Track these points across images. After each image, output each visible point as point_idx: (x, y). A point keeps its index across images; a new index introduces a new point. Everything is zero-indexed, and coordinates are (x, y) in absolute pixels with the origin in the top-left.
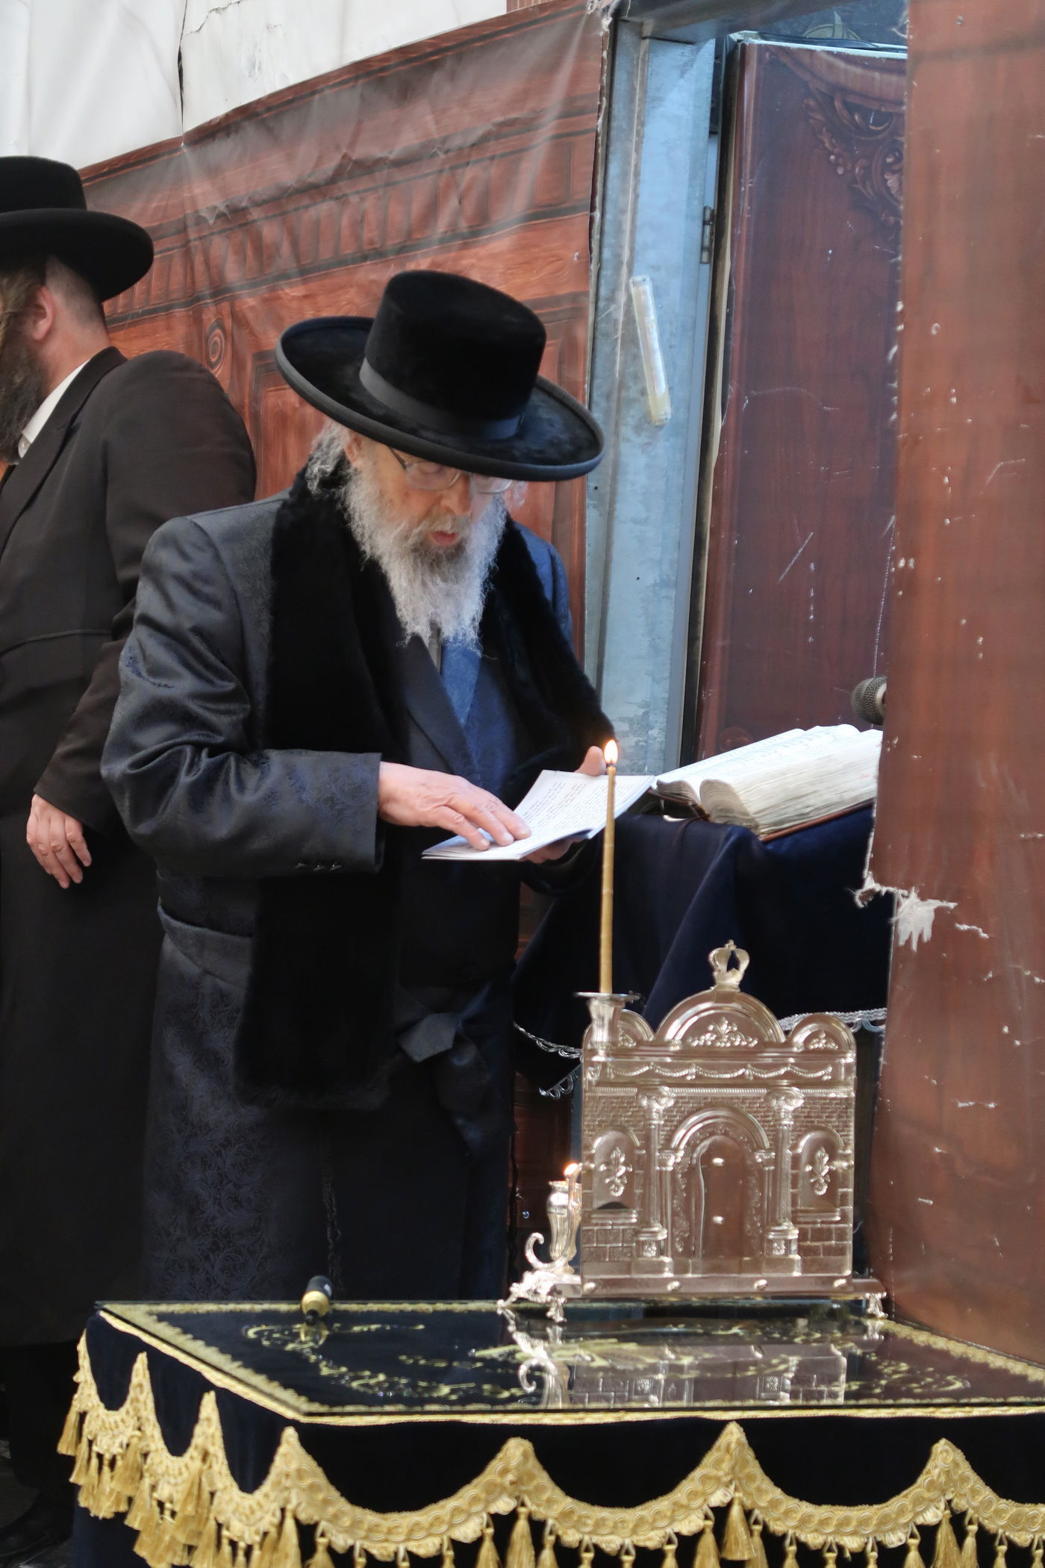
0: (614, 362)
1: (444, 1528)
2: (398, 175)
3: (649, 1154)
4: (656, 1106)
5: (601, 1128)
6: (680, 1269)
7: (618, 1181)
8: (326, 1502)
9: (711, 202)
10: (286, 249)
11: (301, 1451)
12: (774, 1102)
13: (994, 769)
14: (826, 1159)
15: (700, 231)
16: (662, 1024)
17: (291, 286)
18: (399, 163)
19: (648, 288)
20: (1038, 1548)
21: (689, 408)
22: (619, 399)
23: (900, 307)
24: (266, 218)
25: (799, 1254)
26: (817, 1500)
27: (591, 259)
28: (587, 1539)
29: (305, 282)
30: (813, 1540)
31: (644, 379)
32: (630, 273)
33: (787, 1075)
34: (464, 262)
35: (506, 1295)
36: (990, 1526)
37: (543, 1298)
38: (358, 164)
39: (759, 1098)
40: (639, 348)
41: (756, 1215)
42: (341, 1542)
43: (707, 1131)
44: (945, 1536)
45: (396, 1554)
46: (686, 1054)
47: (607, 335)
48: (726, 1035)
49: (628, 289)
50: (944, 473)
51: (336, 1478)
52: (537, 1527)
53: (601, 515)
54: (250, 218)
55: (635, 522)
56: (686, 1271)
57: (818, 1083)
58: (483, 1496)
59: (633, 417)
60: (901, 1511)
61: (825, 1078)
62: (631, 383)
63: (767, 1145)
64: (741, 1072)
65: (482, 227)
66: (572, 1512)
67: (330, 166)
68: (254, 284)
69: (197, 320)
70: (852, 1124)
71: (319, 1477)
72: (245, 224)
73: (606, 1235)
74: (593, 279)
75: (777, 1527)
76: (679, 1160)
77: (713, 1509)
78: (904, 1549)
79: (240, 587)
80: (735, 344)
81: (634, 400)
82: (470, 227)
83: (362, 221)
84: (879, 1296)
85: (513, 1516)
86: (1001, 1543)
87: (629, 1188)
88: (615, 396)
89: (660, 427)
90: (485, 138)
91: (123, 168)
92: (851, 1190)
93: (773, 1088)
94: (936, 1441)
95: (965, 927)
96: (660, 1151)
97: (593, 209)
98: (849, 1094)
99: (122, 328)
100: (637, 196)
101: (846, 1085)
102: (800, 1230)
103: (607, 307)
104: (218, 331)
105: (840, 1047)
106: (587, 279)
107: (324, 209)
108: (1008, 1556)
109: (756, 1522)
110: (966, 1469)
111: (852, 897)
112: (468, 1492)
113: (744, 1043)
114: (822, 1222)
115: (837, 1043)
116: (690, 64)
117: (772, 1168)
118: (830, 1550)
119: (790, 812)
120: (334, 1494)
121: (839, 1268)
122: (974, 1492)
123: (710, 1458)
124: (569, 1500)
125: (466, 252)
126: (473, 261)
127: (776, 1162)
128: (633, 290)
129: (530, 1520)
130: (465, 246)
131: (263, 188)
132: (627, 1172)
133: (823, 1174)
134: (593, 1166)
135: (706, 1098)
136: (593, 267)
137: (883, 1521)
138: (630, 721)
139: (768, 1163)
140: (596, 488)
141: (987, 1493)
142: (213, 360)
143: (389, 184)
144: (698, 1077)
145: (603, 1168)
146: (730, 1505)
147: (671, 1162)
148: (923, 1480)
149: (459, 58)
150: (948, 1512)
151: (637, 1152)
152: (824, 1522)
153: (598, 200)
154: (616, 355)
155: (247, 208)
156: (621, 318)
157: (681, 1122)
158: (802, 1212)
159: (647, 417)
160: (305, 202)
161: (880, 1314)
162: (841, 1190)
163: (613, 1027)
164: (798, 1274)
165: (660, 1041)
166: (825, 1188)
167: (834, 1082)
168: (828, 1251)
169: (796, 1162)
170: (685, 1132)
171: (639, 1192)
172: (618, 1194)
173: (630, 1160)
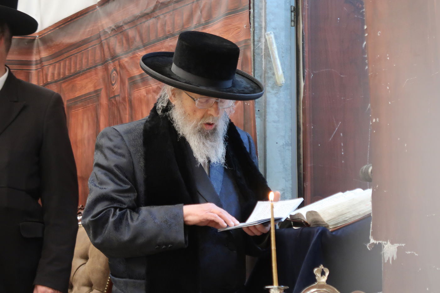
0: (262, 64)
2: (178, 6)
9: (293, 4)
10: (138, 38)
15: (290, 14)
17: (141, 51)
18: (177, 2)
19: (272, 36)
21: (291, 79)
22: (265, 77)
23: (365, 27)
24: (130, 28)
27: (251, 27)
29: (145, 49)
31: (274, 70)
32: (265, 30)
38: (162, 4)
40: (271, 58)
47: (259, 54)
49: (265, 37)
50: (387, 85)
53: (261, 121)
54: (124, 29)
55: (274, 122)
59: (271, 83)
62: (269, 71)
65: (210, 20)
67: (152, 6)
68: (127, 53)
69: (106, 69)
72: (122, 32)
74: (252, 34)
79: (132, 150)
80: (306, 55)
81: (271, 77)
82: (205, 21)
83: (165, 24)
88: (263, 77)
89: (281, 87)
97: (250, 8)
99: (79, 76)
100: (266, 3)
103: (258, 44)
104: (115, 72)
106: (250, 34)
107: (151, 21)
128: (267, 37)
130: (204, 28)
131: (128, 17)
136: (252, 30)
140: (259, 111)
142: (113, 83)
143: (174, 9)
153: (252, 5)
154: (262, 61)
155: (122, 26)
156: (263, 47)
159: (276, 83)
160: (144, 20)
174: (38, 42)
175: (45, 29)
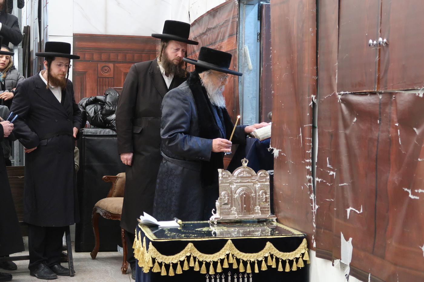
1: (178, 258)
2: (214, 30)
3: (232, 195)
4: (233, 187)
5: (223, 191)
6: (238, 214)
7: (226, 200)
8: (157, 254)
9: (259, 32)
10: (201, 44)
11: (152, 246)
13: (285, 127)
14: (265, 195)
15: (257, 36)
16: (233, 173)
18: (214, 28)
19: (247, 47)
20: (287, 260)
21: (257, 68)
22: (244, 66)
23: (271, 48)
25: (260, 211)
26: (246, 252)
27: (237, 43)
28: (204, 260)
30: (245, 259)
31: (248, 62)
32: (244, 45)
33: (257, 181)
34: (222, 44)
35: (209, 220)
36: (278, 257)
37: (213, 220)
38: (209, 29)
39: (252, 185)
40: (246, 57)
41: (252, 205)
42: (160, 261)
43: (243, 190)
44: (269, 258)
45: (170, 263)
46: (238, 177)
47: (241, 55)
48: (245, 174)
50: (277, 76)
51: (158, 250)
52: (195, 258)
53: (241, 86)
55: (247, 87)
56: (239, 215)
57: (263, 182)
58: (185, 253)
59: (246, 69)
60: (261, 254)
62: (245, 63)
63: (254, 193)
64: (248, 180)
66: (201, 255)
67: (205, 29)
70: (269, 189)
71: (156, 250)
73: (223, 209)
74: (238, 46)
75: (238, 257)
77: (226, 254)
78: (262, 261)
81: (246, 66)
82: (222, 38)
84: (275, 218)
85: (190, 256)
86: (280, 259)
87: (228, 201)
89: (251, 71)
90: (224, 23)
92: (270, 200)
93: (254, 183)
94: (267, 242)
95: (282, 154)
96: (234, 194)
97: (237, 34)
100: (245, 31)
101: (268, 182)
102: (260, 207)
103: (241, 51)
107: (205, 37)
108: (281, 262)
109: (235, 256)
110: (273, 247)
111: (268, 150)
112: (182, 252)
113: (248, 175)
114: (264, 206)
115: (266, 175)
116: (253, 8)
118: (248, 261)
119: (266, 136)
120: (158, 253)
121: (268, 214)
122: (275, 251)
123: (225, 246)
124: (201, 253)
127: (256, 196)
128: (245, 47)
129: (193, 256)
130: (222, 42)
131: (198, 34)
132: (228, 198)
133: (264, 197)
134: (221, 197)
135: (242, 185)
137: (258, 256)
138: (248, 121)
139: (254, 196)
140: (241, 82)
141: (277, 251)
143: (212, 32)
144: (240, 181)
145: (223, 198)
146: (229, 253)
147: (236, 196)
148: (265, 249)
149: (220, 10)
150: (270, 254)
151: (230, 195)
152: (247, 256)
153: (238, 32)
154: (243, 59)
156: (243, 52)
157: (237, 189)
158: (260, 204)
159: (249, 69)
160: (203, 36)
161: (275, 221)
162: (268, 200)
163: (222, 173)
164: (260, 215)
165: (233, 176)
166: (265, 200)
167: (266, 182)
168: (266, 211)
169: (259, 195)
170: (238, 191)
171: (230, 201)
172: (226, 202)
173: (228, 196)
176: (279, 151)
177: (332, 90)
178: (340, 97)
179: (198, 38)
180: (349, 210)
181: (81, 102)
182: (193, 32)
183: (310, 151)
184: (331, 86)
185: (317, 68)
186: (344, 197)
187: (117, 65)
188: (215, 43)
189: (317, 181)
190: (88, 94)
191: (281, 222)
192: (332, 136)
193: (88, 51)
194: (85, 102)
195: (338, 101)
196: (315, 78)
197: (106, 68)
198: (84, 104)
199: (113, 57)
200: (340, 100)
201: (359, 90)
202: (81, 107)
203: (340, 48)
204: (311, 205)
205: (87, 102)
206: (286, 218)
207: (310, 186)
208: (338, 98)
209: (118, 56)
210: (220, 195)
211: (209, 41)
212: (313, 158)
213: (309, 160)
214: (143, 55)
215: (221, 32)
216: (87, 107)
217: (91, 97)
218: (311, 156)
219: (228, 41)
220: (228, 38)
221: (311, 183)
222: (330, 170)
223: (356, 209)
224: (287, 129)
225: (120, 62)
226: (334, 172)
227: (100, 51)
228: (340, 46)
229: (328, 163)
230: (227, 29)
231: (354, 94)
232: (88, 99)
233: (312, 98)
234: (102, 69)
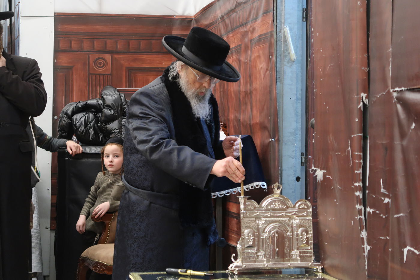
0: (282, 47)
2: (245, 6)
3: (259, 234)
4: (260, 222)
5: (247, 228)
6: (268, 261)
7: (251, 241)
9: (305, 7)
10: (230, 25)
12: (291, 221)
13: (331, 138)
14: (305, 234)
15: (302, 14)
16: (261, 203)
17: (231, 34)
19: (288, 29)
21: (302, 57)
23: (313, 29)
24: (227, 18)
25: (299, 257)
27: (274, 23)
31: (289, 50)
32: (284, 25)
33: (294, 214)
34: (255, 25)
37: (233, 269)
38: (239, 4)
39: (287, 220)
40: (287, 43)
41: (287, 248)
43: (273, 229)
46: (267, 210)
47: (279, 40)
48: (277, 205)
50: (320, 68)
53: (281, 84)
54: (225, 18)
55: (289, 85)
56: (270, 262)
57: (303, 216)
59: (287, 59)
61: (304, 215)
62: (286, 52)
63: (290, 231)
64: (282, 214)
67: (235, 5)
70: (312, 226)
72: (224, 20)
73: (246, 254)
74: (275, 27)
76: (267, 235)
81: (287, 55)
82: (256, 17)
83: (240, 17)
84: (320, 267)
88: (282, 55)
89: (294, 62)
91: (208, 8)
92: (312, 242)
93: (291, 218)
95: (328, 176)
96: (262, 233)
97: (273, 10)
98: (311, 218)
100: (284, 7)
101: (310, 216)
102: (299, 251)
103: (279, 34)
105: (308, 207)
106: (273, 28)
107: (234, 15)
111: (310, 171)
113: (282, 207)
114: (305, 250)
115: (307, 206)
117: (291, 237)
121: (310, 261)
125: (255, 23)
126: (256, 25)
127: (292, 235)
128: (285, 29)
130: (255, 22)
131: (226, 11)
132: (253, 238)
133: (305, 238)
134: (244, 237)
135: (273, 220)
136: (275, 25)
138: (291, 133)
139: (290, 235)
140: (279, 77)
143: (243, 8)
144: (271, 215)
145: (247, 238)
147: (265, 236)
151: (256, 234)
153: (275, 8)
154: (282, 45)
155: (224, 16)
156: (283, 36)
157: (267, 226)
158: (300, 247)
159: (290, 59)
160: (232, 14)
161: (321, 271)
162: (310, 242)
163: (245, 204)
164: (299, 262)
165: (261, 207)
166: (305, 241)
167: (307, 216)
168: (307, 256)
169: (297, 235)
170: (268, 229)
171: (256, 243)
172: (251, 243)
173: (254, 235)
174: (194, 22)
175: (197, 14)
176: (324, 173)
177: (386, 86)
178: (395, 95)
179: (225, 17)
180: (405, 251)
181: (65, 109)
182: (220, 8)
183: (360, 171)
184: (384, 80)
185: (368, 57)
186: (400, 233)
187: (116, 56)
188: (246, 23)
189: (368, 212)
190: (75, 98)
191: (328, 271)
192: (386, 149)
193: (75, 36)
194: (71, 109)
195: (393, 101)
196: (366, 69)
197: (101, 61)
198: (69, 112)
199: (111, 45)
200: (396, 100)
201: (416, 85)
202: (65, 116)
203: (394, 28)
204: (363, 246)
205: (73, 109)
206: (333, 267)
207: (360, 219)
208: (392, 97)
209: (117, 43)
210: (242, 234)
211: (239, 21)
212: (364, 181)
213: (359, 183)
214: (153, 42)
215: (254, 7)
216: (75, 117)
217: (80, 102)
218: (361, 178)
219: (262, 21)
220: (263, 16)
221: (361, 215)
222: (385, 196)
223: (415, 249)
224: (333, 142)
225: (121, 52)
226: (389, 199)
227: (92, 36)
228: (394, 25)
229: (382, 187)
230: (261, 3)
231: (412, 90)
232: (75, 105)
233: (362, 97)
234: (95, 63)
